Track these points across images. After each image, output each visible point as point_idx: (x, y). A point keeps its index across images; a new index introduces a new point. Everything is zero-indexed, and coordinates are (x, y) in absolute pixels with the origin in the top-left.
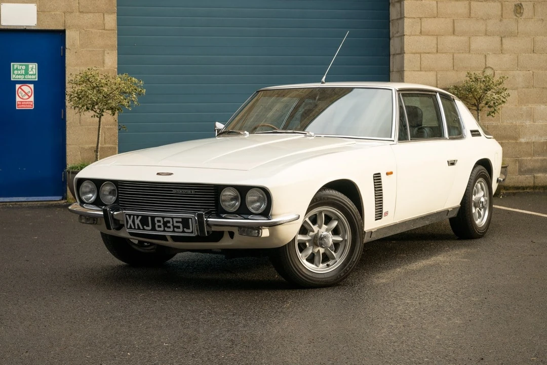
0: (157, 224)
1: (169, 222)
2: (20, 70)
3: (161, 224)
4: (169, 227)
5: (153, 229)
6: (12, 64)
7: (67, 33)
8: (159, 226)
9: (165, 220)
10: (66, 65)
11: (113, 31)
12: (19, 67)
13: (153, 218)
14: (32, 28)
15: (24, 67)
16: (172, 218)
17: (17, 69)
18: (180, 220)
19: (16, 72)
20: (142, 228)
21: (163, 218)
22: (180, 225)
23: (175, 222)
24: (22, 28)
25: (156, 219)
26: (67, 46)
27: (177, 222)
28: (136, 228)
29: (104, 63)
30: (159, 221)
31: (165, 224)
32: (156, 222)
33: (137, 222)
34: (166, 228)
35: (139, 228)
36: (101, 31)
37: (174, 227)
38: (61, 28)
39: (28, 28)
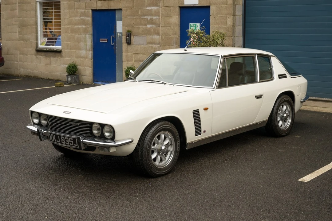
0: (62, 140)
1: (67, 139)
2: (193, 27)
3: (64, 140)
4: (67, 142)
5: (61, 142)
6: (190, 24)
7: (211, 7)
8: (63, 141)
9: (66, 138)
10: (210, 25)
11: (231, 6)
12: (193, 25)
13: (60, 136)
14: (197, 5)
15: (194, 25)
16: (68, 138)
17: (192, 26)
18: (72, 139)
19: (191, 28)
20: (56, 141)
21: (65, 137)
22: (72, 142)
23: (70, 140)
24: (193, 6)
25: (62, 137)
26: (211, 15)
27: (71, 140)
28: (54, 141)
29: (226, 23)
30: (63, 139)
31: (66, 140)
32: (62, 139)
33: (54, 137)
34: (66, 143)
35: (55, 141)
36: (225, 6)
37: (70, 142)
38: (208, 5)
39: (195, 6)
